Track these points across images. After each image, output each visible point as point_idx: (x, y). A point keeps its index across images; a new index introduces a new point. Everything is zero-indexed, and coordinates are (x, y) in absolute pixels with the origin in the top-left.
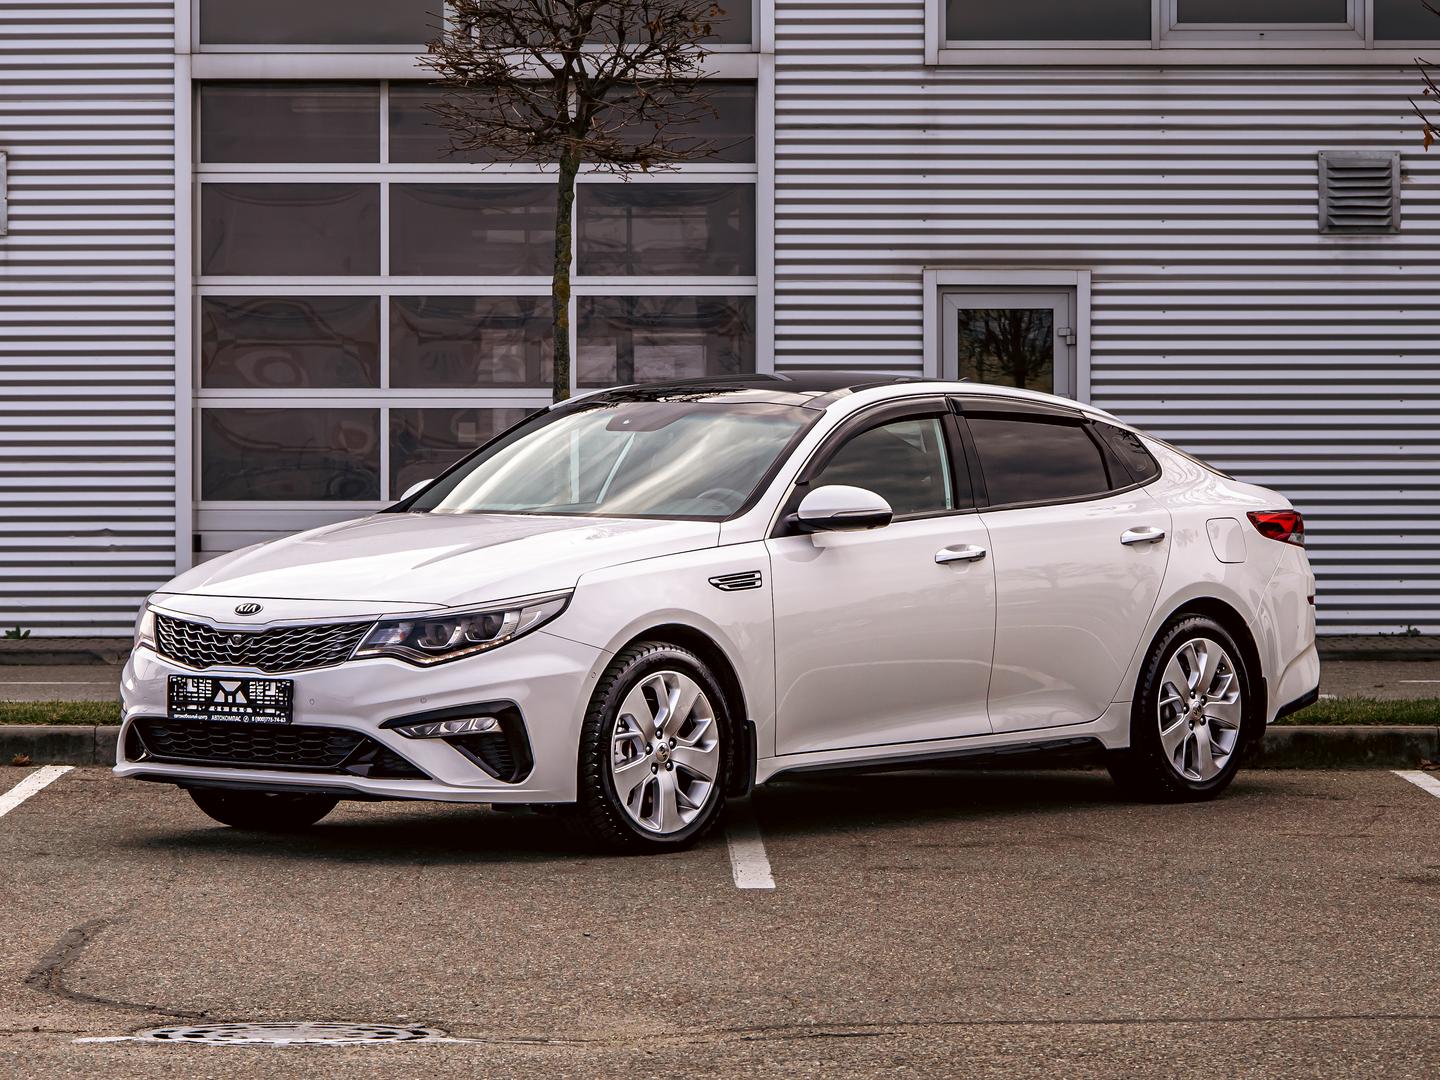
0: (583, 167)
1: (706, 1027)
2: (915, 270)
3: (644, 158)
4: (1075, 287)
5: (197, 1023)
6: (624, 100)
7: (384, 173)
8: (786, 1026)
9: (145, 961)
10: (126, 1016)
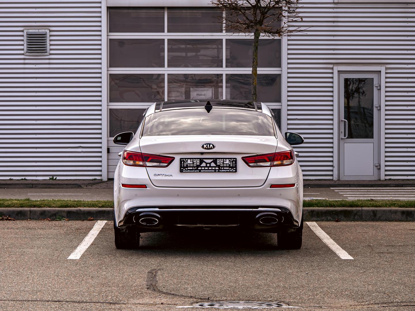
1: (367, 303)
2: (331, 66)
3: (279, 33)
4: (380, 71)
5: (208, 302)
6: (274, 15)
8: (392, 302)
9: (178, 282)
10: (186, 299)
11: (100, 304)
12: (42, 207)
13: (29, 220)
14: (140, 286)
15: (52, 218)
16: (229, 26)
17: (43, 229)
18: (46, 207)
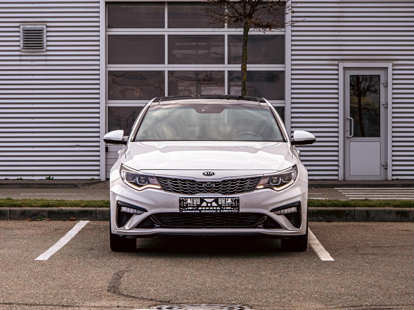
0: (251, 29)
1: (335, 306)
2: (336, 62)
3: (269, 26)
4: (387, 68)
5: (168, 304)
6: (264, 8)
7: (166, 31)
8: (361, 306)
9: (142, 284)
10: (145, 302)
11: (53, 306)
12: (23, 207)
13: (8, 220)
14: (101, 287)
15: (32, 218)
16: (217, 19)
17: (21, 229)
18: (27, 207)
